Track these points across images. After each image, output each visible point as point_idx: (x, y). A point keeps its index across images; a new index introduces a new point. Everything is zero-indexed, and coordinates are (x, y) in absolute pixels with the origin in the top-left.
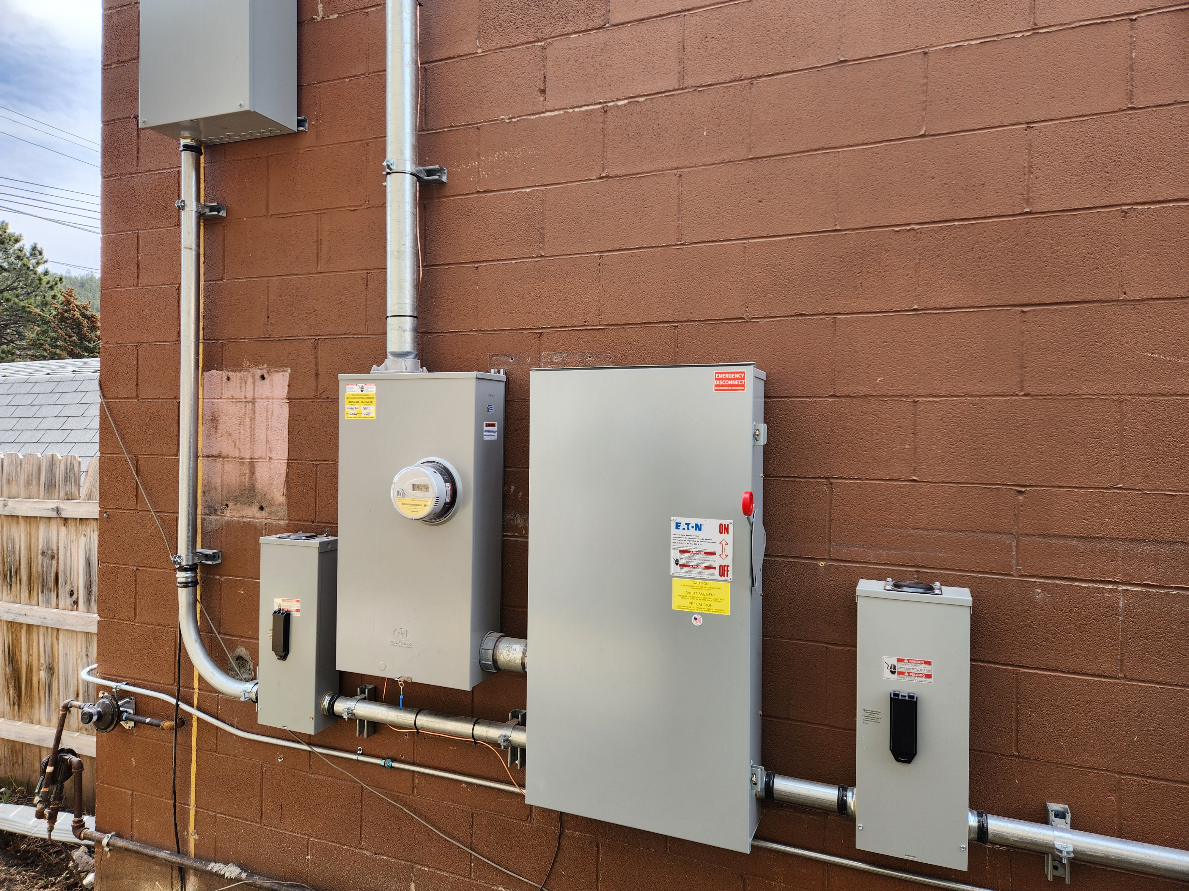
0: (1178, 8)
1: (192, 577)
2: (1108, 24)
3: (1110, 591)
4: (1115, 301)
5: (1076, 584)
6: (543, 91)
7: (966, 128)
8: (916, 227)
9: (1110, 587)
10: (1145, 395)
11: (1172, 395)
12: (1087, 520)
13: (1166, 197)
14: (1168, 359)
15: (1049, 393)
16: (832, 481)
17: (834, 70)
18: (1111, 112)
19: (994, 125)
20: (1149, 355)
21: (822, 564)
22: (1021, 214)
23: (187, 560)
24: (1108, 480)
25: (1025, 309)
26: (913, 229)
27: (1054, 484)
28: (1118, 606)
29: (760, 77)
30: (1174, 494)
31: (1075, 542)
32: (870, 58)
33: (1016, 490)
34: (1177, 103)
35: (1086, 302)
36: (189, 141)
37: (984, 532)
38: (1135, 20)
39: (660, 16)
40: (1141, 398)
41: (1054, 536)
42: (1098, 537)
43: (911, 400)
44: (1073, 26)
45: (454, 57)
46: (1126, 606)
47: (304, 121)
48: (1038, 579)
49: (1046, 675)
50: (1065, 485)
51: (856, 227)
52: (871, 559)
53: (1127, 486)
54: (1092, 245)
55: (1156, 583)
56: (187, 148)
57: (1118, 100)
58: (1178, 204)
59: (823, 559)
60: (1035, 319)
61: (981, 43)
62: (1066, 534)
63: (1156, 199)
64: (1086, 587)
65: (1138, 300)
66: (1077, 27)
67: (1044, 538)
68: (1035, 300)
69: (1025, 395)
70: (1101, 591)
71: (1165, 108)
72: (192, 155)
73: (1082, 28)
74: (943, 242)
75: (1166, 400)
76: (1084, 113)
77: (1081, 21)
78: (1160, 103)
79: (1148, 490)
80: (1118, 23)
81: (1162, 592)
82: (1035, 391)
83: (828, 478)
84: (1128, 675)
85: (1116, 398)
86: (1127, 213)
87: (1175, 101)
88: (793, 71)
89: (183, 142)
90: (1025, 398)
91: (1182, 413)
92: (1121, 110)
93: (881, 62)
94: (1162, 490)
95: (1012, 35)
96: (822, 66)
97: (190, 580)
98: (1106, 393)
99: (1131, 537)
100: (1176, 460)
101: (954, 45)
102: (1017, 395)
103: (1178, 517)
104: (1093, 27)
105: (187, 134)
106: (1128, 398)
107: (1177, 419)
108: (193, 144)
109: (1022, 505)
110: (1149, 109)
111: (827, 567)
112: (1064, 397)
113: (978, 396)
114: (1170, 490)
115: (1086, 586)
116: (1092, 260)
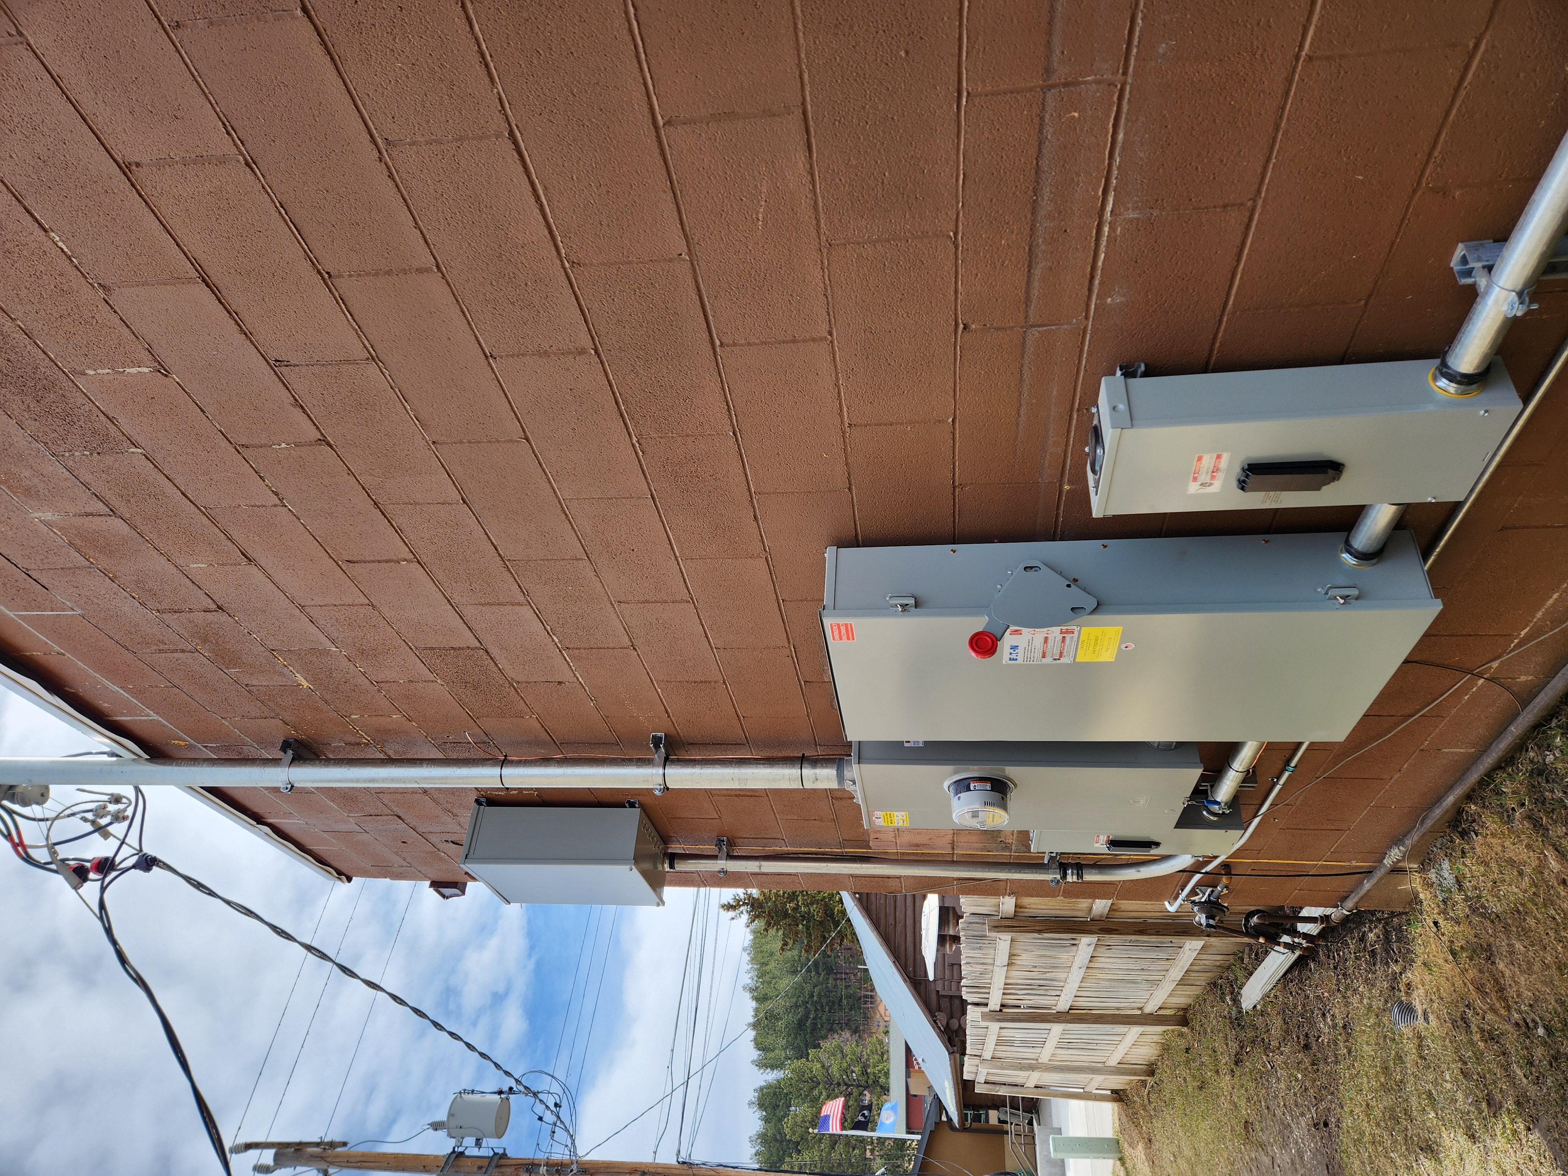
0: (299, 237)
1: (1072, 869)
2: (343, 297)
3: (1112, 229)
4: (692, 264)
5: (1100, 264)
6: (560, 683)
7: (508, 407)
8: (635, 440)
9: (1106, 229)
10: (818, 221)
11: (815, 194)
12: (1004, 262)
13: (542, 227)
14: (763, 203)
15: (825, 314)
16: (957, 484)
17: (476, 507)
18: (449, 286)
19: (498, 385)
20: (760, 223)
21: (1066, 487)
22: (599, 356)
23: (1054, 873)
24: (944, 247)
25: (718, 343)
26: (638, 441)
27: (953, 298)
28: (1138, 219)
29: (500, 555)
30: (962, 176)
31: (1038, 272)
32: (453, 482)
33: (963, 332)
34: (417, 226)
35: (699, 290)
36: (666, 866)
37: (1023, 356)
38: (328, 273)
39: (461, 617)
40: (822, 225)
41: (1028, 292)
42: (1030, 249)
43: (848, 430)
44: (357, 327)
45: (545, 729)
46: (1135, 208)
47: (629, 802)
48: (1091, 301)
49: (1240, 284)
50: (953, 288)
51: (646, 483)
52: (1060, 450)
53: (953, 227)
54: (624, 291)
55: (1101, 182)
56: (672, 866)
57: (434, 283)
58: (549, 213)
59: (1061, 486)
60: (729, 334)
61: (406, 401)
62: (1025, 281)
63: (548, 236)
64: (1105, 257)
65: (687, 242)
66: (357, 324)
67: (1031, 301)
68: (705, 335)
69: (831, 334)
70: (1111, 240)
71: (428, 237)
72: (678, 863)
73: (356, 318)
74: (648, 417)
75: (823, 198)
76: (458, 311)
77: (348, 321)
78: (422, 242)
79: (958, 203)
80: (338, 289)
81: (1116, 172)
82: (826, 326)
83: (954, 488)
84: (1251, 196)
85: (825, 251)
86: (573, 262)
87: (415, 227)
88: (486, 534)
89: (667, 869)
90: (835, 334)
91: (841, 180)
92: (444, 277)
93: (455, 474)
94: (957, 190)
95: (389, 378)
96: (474, 515)
97: (1075, 872)
98: (819, 262)
99: (1029, 216)
100: (910, 179)
101: (417, 422)
102: (832, 342)
103: (998, 167)
104: (351, 310)
105: (660, 868)
106: (823, 238)
107: (849, 185)
108: (667, 861)
109: (984, 325)
110: (434, 251)
111: (1070, 482)
112: (830, 300)
113: (837, 375)
114: (957, 180)
115: (1103, 255)
116: (643, 290)
